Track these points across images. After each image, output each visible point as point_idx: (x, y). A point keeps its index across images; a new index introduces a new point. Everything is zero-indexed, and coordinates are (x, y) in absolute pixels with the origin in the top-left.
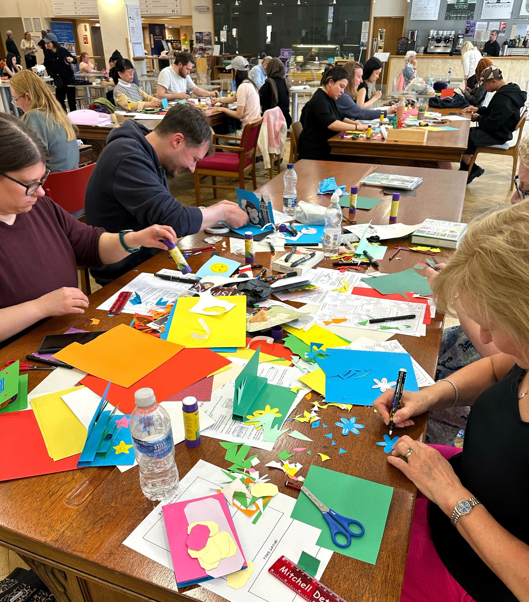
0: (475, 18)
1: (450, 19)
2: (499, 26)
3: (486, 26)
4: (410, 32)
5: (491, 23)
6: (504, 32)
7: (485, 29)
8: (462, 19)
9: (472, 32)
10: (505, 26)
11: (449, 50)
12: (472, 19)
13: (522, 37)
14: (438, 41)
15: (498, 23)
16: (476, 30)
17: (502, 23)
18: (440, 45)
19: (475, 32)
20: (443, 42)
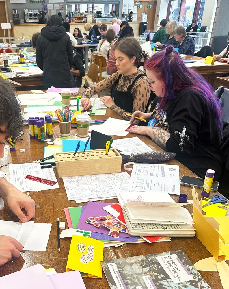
0: (46, 2)
1: (33, 3)
2: (59, 6)
3: (53, 7)
4: (13, 10)
5: (55, 5)
6: (63, 10)
7: (53, 9)
8: (39, 2)
9: (46, 10)
10: (62, 7)
11: (37, 21)
12: (45, 3)
13: (71, 13)
14: (31, 15)
15: (58, 5)
16: (48, 9)
17: (61, 5)
18: (31, 18)
19: (48, 10)
20: (33, 16)
